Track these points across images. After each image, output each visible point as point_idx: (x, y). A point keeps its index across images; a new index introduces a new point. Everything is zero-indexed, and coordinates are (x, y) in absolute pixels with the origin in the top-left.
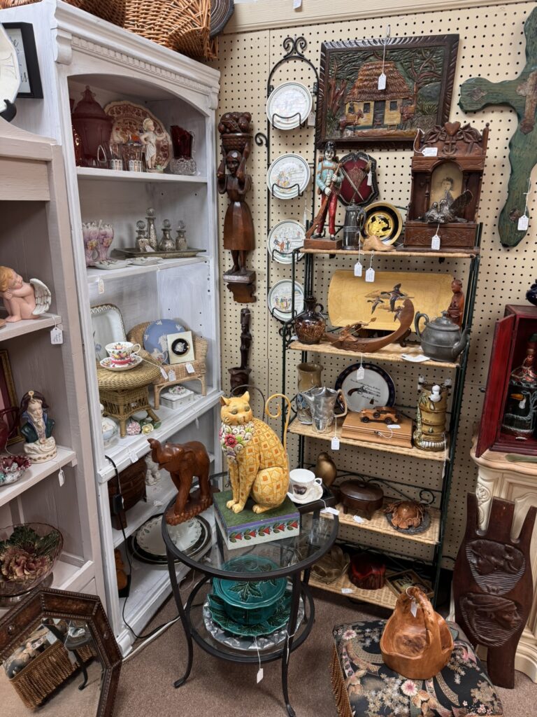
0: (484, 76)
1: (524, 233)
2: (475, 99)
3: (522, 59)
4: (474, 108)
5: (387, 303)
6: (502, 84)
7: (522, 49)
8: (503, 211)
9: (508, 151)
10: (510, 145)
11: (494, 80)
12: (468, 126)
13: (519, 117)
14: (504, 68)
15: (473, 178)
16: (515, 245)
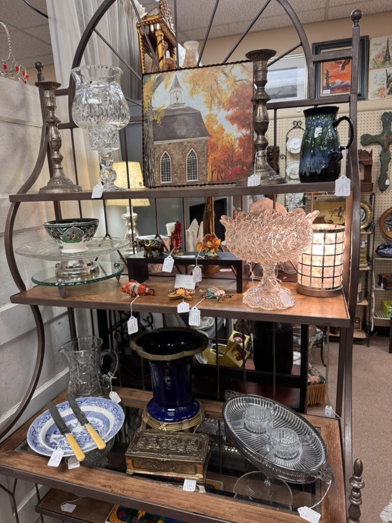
0: (369, 133)
1: (388, 186)
2: (367, 141)
3: (382, 128)
4: (366, 144)
5: (337, 214)
6: (376, 136)
7: (381, 124)
8: (380, 178)
9: (379, 158)
10: (380, 156)
11: (372, 134)
12: (365, 150)
13: (382, 146)
14: (375, 131)
15: (368, 168)
16: (385, 190)
